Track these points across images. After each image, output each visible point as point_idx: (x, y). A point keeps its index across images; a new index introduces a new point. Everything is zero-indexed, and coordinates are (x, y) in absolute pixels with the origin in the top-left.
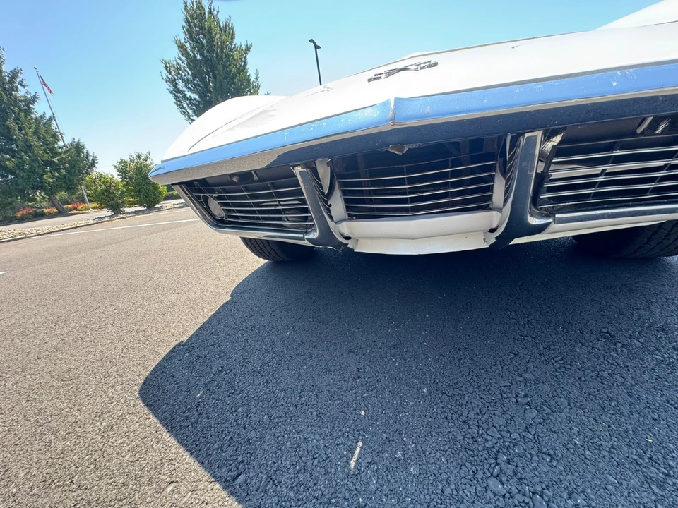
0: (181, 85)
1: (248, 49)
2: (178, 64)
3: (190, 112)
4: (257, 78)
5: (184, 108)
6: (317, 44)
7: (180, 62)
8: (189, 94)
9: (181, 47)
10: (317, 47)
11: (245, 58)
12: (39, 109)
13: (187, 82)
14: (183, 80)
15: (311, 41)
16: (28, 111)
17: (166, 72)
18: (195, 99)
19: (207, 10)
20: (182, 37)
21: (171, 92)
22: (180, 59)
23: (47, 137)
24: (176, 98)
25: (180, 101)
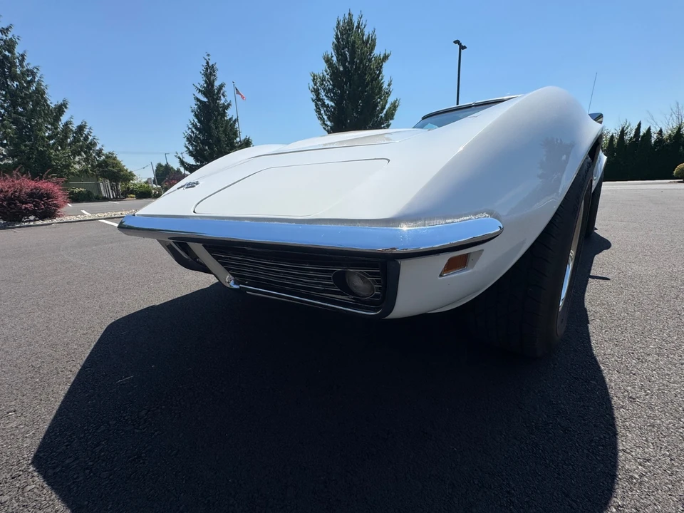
0: (322, 94)
1: (386, 57)
2: (323, 76)
3: (325, 117)
4: (389, 85)
5: (321, 114)
6: (463, 44)
7: (325, 74)
8: (327, 102)
9: (328, 61)
10: (462, 47)
11: (381, 67)
12: (230, 113)
13: (328, 91)
14: (324, 89)
15: (457, 42)
16: (224, 114)
17: (312, 83)
18: (331, 106)
19: (356, 25)
20: (331, 51)
21: (313, 101)
22: (326, 71)
23: (231, 133)
24: (317, 105)
25: (319, 108)
